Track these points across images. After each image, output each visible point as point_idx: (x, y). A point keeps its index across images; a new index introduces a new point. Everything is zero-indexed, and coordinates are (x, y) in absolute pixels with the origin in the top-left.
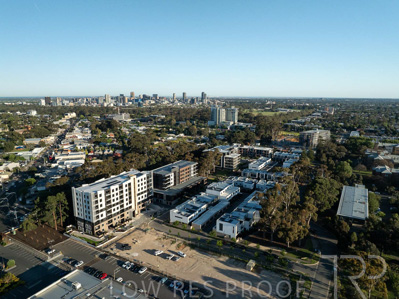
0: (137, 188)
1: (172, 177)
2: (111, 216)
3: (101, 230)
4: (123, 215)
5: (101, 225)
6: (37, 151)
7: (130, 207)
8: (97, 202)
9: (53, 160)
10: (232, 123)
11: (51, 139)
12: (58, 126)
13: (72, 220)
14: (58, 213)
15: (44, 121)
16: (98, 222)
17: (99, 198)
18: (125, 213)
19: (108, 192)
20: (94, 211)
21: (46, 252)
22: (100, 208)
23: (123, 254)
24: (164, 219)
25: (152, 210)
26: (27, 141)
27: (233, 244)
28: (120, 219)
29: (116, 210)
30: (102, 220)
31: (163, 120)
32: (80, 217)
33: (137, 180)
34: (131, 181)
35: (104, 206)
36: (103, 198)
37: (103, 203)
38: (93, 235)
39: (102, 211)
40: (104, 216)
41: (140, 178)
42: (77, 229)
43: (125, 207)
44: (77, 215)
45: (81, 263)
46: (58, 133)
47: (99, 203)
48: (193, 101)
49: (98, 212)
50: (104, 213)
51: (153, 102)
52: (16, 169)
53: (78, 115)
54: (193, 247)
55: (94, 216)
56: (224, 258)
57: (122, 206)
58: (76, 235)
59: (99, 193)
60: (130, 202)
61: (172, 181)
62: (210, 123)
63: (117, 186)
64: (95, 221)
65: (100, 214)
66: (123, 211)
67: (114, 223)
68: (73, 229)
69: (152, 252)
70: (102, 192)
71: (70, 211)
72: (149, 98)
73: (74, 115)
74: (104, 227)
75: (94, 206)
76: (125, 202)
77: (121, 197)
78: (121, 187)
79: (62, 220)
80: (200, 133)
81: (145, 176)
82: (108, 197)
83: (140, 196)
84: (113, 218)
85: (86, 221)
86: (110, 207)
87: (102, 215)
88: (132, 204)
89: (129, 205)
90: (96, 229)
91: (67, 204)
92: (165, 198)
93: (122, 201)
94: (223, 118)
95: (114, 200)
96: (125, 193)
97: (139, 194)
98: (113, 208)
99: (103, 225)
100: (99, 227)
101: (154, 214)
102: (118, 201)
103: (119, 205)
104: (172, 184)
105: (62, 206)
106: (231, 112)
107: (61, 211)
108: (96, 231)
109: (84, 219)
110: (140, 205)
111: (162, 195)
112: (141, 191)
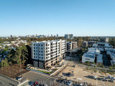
0: (62, 46)
1: (71, 45)
3: (48, 66)
4: (56, 59)
5: (48, 62)
7: (59, 55)
11: (13, 42)
16: (47, 61)
17: (48, 47)
18: (57, 58)
19: (52, 44)
20: (46, 53)
21: (17, 79)
22: (48, 53)
28: (56, 61)
30: (49, 60)
32: (36, 58)
33: (62, 42)
36: (50, 47)
37: (50, 50)
38: (44, 69)
39: (49, 54)
42: (33, 66)
43: (58, 55)
44: (33, 58)
49: (47, 55)
50: (50, 56)
51: (43, 37)
53: (21, 39)
55: (46, 57)
57: (56, 54)
58: (34, 69)
59: (48, 44)
60: (59, 53)
61: (71, 47)
65: (48, 56)
66: (56, 57)
67: (53, 63)
68: (31, 66)
70: (50, 44)
72: (41, 36)
75: (46, 50)
76: (58, 52)
77: (56, 49)
79: (24, 61)
82: (52, 47)
83: (63, 51)
84: (53, 60)
85: (40, 60)
86: (52, 53)
87: (49, 57)
88: (60, 54)
89: (59, 54)
90: (46, 65)
91: (28, 52)
92: (71, 53)
93: (57, 51)
94: (69, 37)
95: (54, 49)
96: (58, 47)
97: (62, 50)
98: (53, 54)
99: (49, 63)
100: (47, 64)
101: (70, 60)
102: (55, 51)
103: (55, 53)
104: (71, 49)
105: (24, 53)
106: (71, 35)
107: (24, 56)
108: (46, 66)
109: (38, 59)
110: (62, 55)
111: (69, 52)
112: (63, 48)
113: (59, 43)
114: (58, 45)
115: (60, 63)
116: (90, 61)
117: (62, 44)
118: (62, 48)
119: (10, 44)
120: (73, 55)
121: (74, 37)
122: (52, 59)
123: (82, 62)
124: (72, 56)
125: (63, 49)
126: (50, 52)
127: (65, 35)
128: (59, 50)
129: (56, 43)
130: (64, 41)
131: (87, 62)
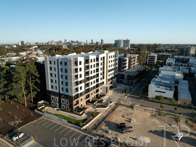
0: (108, 64)
1: (127, 62)
3: (79, 105)
4: (97, 91)
5: (79, 99)
6: (15, 58)
7: (103, 83)
8: (77, 70)
10: (127, 48)
11: (24, 54)
13: (44, 94)
14: (27, 87)
16: (77, 96)
17: (79, 67)
18: (99, 88)
19: (87, 61)
20: (74, 81)
22: (79, 79)
28: (95, 94)
29: (92, 83)
30: (81, 94)
32: (54, 90)
33: (108, 55)
34: (105, 55)
36: (82, 66)
37: (83, 73)
38: (72, 112)
39: (81, 82)
40: (83, 90)
41: (110, 54)
42: (50, 105)
43: (100, 82)
44: (50, 89)
46: (28, 53)
47: (79, 73)
49: (77, 83)
50: (83, 85)
51: (76, 44)
53: (38, 47)
55: (74, 87)
57: (97, 80)
60: (103, 78)
61: (127, 65)
63: (95, 57)
64: (74, 95)
65: (79, 86)
66: (97, 86)
67: (91, 98)
68: (46, 105)
70: (83, 61)
72: (74, 42)
74: (82, 102)
75: (74, 74)
76: (100, 77)
77: (97, 70)
79: (33, 95)
82: (87, 67)
83: (110, 73)
84: (90, 93)
85: (62, 94)
86: (88, 79)
87: (81, 88)
88: (104, 80)
89: (102, 81)
90: (75, 105)
91: (38, 76)
92: (126, 78)
93: (98, 75)
94: (122, 45)
95: (91, 72)
96: (100, 67)
97: (109, 71)
98: (91, 81)
99: (82, 100)
100: (78, 102)
101: (125, 91)
102: (95, 74)
103: (95, 79)
104: (127, 68)
105: (32, 79)
106: (126, 42)
107: (31, 85)
108: (74, 107)
109: (59, 93)
110: (110, 82)
111: (123, 76)
112: (111, 68)
113: (104, 58)
114: (100, 61)
115: (105, 99)
116: (164, 95)
117: (109, 60)
118: (109, 69)
119: (18, 57)
120: (130, 81)
121: (131, 45)
122: (88, 91)
123: (149, 96)
124: (128, 82)
125: (111, 70)
126: (83, 78)
127: (115, 41)
128: (102, 72)
129: (97, 59)
130: (113, 54)
131: (158, 98)
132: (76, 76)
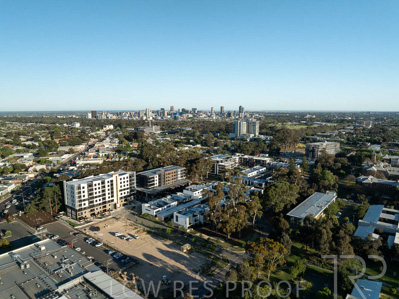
0: (119, 185)
1: (156, 179)
2: (94, 206)
3: (83, 216)
4: (105, 207)
5: (83, 212)
6: (66, 157)
7: (113, 201)
8: (80, 193)
9: (74, 164)
10: (252, 136)
11: (81, 147)
12: (92, 137)
13: (64, 208)
15: (83, 132)
16: (81, 210)
17: (82, 190)
18: (107, 205)
19: (90, 185)
20: (77, 200)
21: (36, 228)
22: (83, 198)
23: (92, 233)
24: (138, 212)
25: (133, 205)
26: (61, 149)
27: (183, 233)
28: (102, 209)
29: (98, 201)
30: (85, 209)
31: (188, 132)
32: (69, 205)
33: (119, 178)
34: (114, 178)
35: (86, 197)
36: (86, 190)
37: (86, 194)
38: (76, 220)
39: (84, 200)
40: (87, 205)
41: (122, 177)
42: (66, 214)
43: (107, 199)
44: (67, 204)
45: (56, 237)
46: (90, 143)
47: (82, 194)
48: (229, 114)
49: (80, 201)
50: (87, 202)
52: (42, 170)
53: (115, 127)
54: (149, 232)
55: (78, 204)
56: (169, 242)
57: (104, 199)
58: (64, 219)
59: (82, 186)
60: (112, 196)
61: (156, 182)
62: (231, 135)
63: (100, 182)
64: (78, 208)
65: (83, 203)
66: (105, 203)
67: (96, 212)
69: (113, 234)
70: (86, 186)
71: (62, 200)
73: (112, 127)
74: (87, 213)
75: (77, 195)
76: (107, 196)
77: (103, 191)
78: (103, 183)
79: (57, 207)
80: (216, 145)
81: (128, 175)
82: (91, 190)
85: (72, 208)
86: (92, 198)
88: (114, 198)
89: (111, 199)
90: (79, 215)
91: (60, 194)
92: (147, 196)
93: (104, 195)
94: (243, 131)
95: (96, 193)
96: (108, 188)
97: (121, 190)
98: (95, 199)
99: (85, 212)
102: (100, 194)
103: (101, 198)
104: (157, 185)
106: (252, 125)
107: (56, 200)
110: (122, 200)
111: (145, 193)
112: (123, 188)
113: (112, 181)
114: (106, 184)
117: (119, 181)
118: (119, 188)
125: (124, 190)
128: (110, 192)
132: (80, 197)
